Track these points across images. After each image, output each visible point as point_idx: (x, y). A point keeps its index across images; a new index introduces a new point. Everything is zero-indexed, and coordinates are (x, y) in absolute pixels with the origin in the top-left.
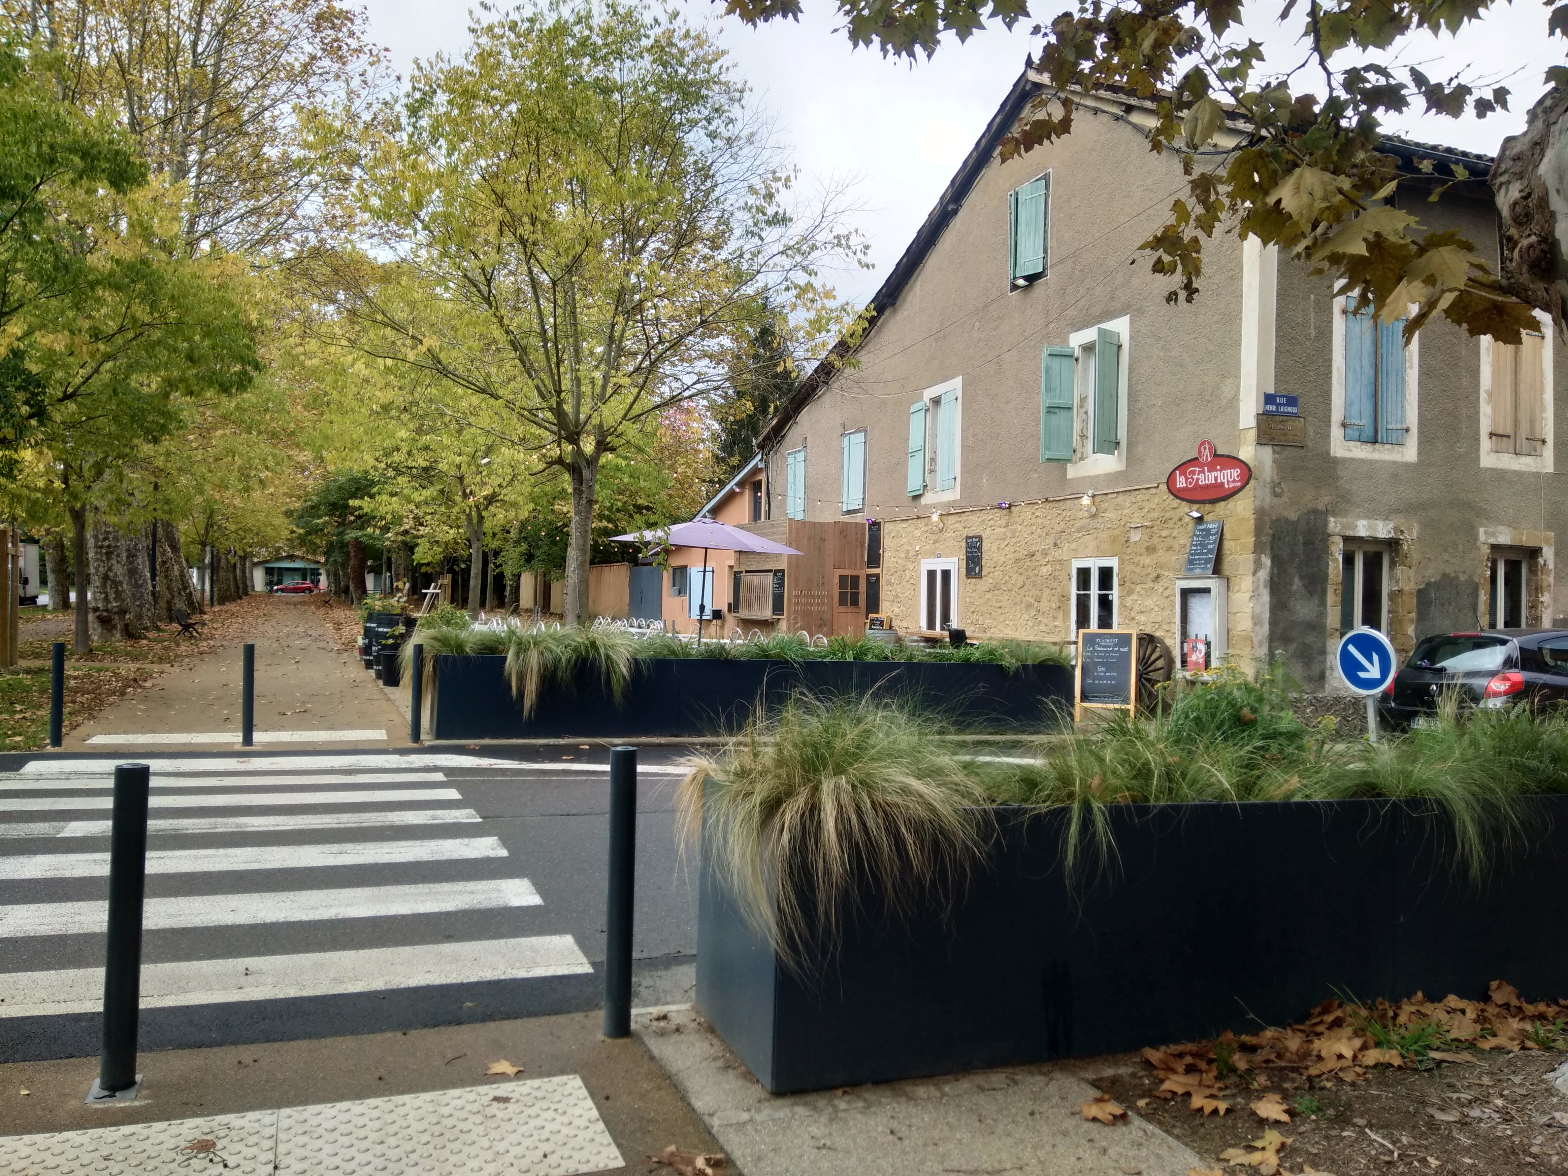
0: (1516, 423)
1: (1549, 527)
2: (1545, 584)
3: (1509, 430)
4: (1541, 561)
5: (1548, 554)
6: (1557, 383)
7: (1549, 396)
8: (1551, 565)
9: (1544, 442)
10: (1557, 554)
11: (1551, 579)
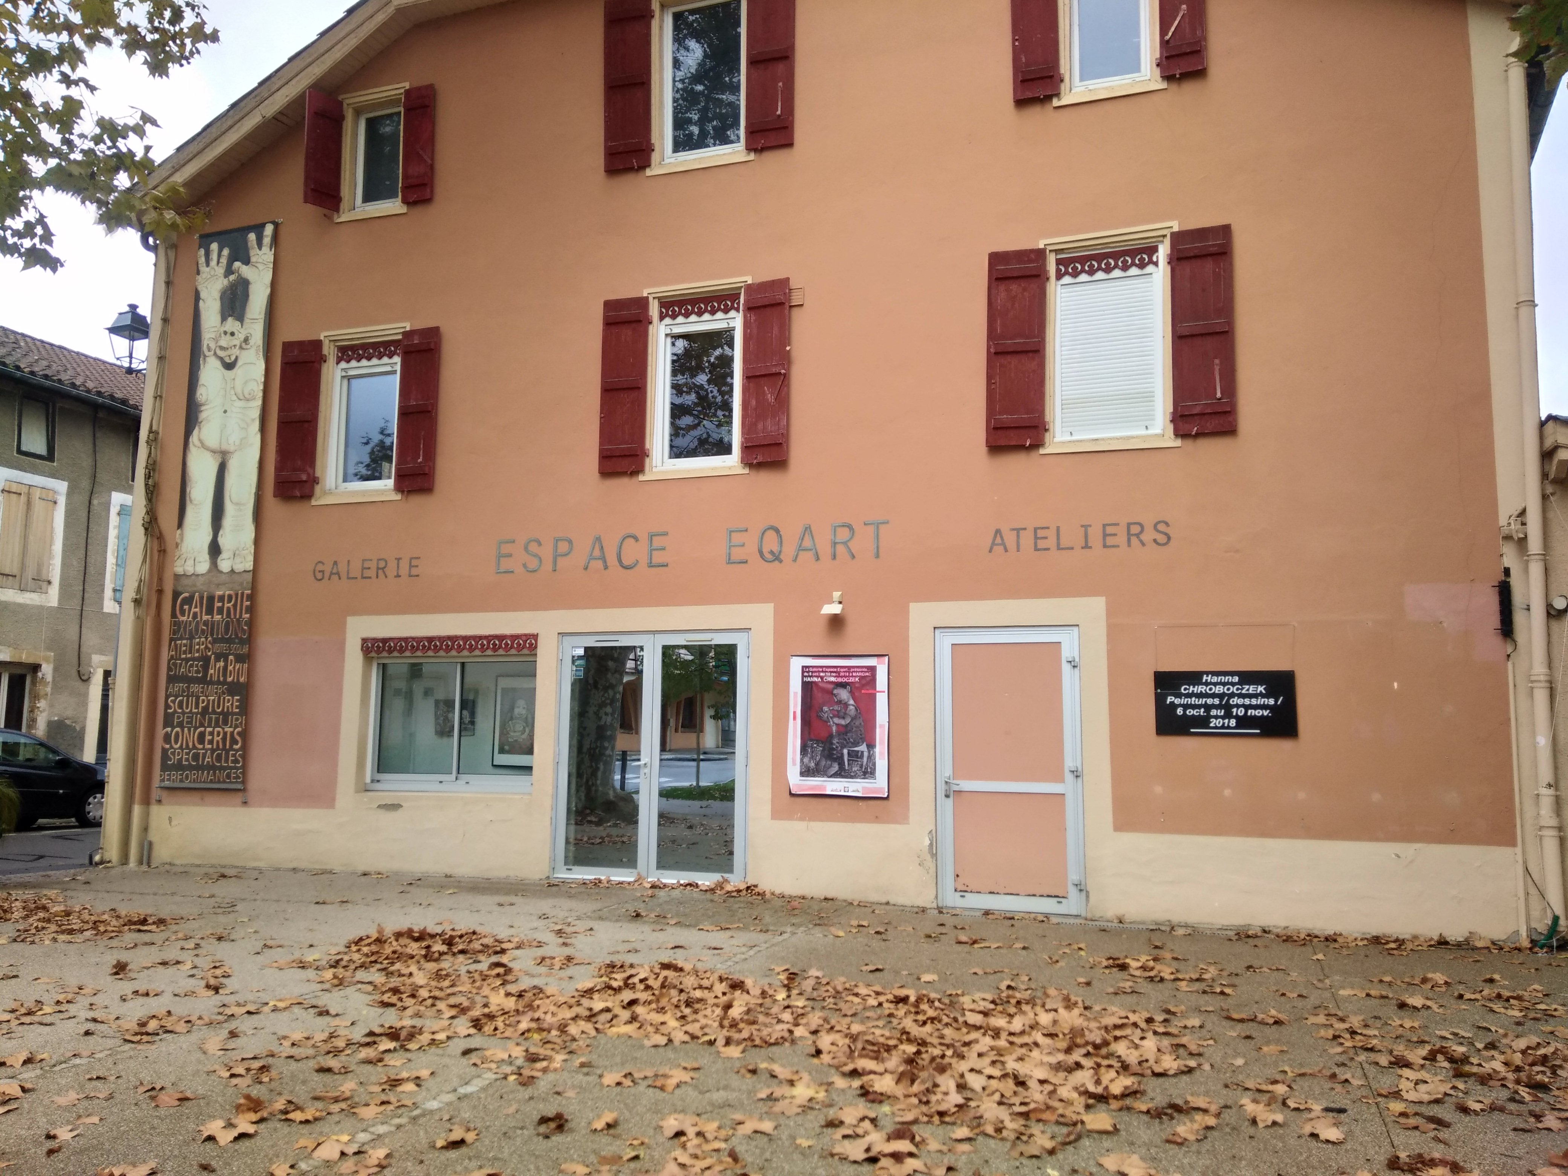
0: (23, 566)
1: (49, 649)
2: (42, 693)
3: (15, 571)
4: (40, 674)
5: (47, 670)
6: (66, 538)
7: (58, 547)
8: (49, 678)
9: (49, 582)
10: (55, 670)
11: (49, 689)
